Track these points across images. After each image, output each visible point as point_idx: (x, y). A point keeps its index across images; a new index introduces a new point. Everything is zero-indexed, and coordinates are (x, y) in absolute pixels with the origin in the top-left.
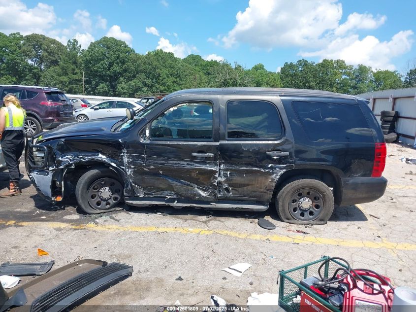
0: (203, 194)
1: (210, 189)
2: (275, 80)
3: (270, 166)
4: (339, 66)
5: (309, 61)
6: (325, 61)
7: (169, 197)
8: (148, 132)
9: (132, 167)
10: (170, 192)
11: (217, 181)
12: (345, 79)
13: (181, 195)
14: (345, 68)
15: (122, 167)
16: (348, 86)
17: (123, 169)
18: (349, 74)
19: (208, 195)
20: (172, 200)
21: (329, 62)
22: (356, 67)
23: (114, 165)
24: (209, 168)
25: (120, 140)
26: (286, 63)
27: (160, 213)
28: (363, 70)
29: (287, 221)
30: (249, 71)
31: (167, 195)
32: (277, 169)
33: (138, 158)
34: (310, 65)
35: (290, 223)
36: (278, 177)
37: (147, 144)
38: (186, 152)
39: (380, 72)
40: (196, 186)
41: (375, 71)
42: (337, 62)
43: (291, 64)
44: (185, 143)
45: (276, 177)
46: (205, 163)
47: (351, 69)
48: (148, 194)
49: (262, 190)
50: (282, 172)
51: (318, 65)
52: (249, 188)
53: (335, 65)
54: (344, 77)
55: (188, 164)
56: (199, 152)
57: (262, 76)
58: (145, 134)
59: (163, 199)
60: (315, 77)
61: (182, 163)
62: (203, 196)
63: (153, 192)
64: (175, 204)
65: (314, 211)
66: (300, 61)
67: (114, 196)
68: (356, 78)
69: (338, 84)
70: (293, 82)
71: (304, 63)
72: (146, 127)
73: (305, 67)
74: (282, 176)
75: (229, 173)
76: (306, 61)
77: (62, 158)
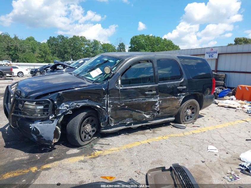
0: (147, 116)
1: (151, 113)
2: (45, 47)
3: (179, 94)
4: (83, 40)
5: (65, 36)
6: (74, 36)
7: (129, 123)
8: (120, 81)
9: (111, 106)
10: (129, 119)
11: (156, 107)
12: (87, 47)
13: (136, 120)
14: (86, 41)
15: (104, 107)
16: (89, 51)
17: (104, 108)
18: (88, 45)
19: (150, 117)
20: (130, 124)
21: (77, 38)
22: (92, 41)
23: (99, 107)
24: (154, 100)
25: (104, 89)
26: (50, 37)
27: (123, 134)
28: (96, 43)
29: (183, 123)
30: (24, 41)
31: (127, 122)
32: (182, 96)
33: (115, 99)
34: (66, 39)
35: (184, 124)
36: (182, 100)
37: (121, 90)
38: (142, 92)
39: (105, 44)
40: (144, 112)
41: (102, 44)
42: (81, 37)
43: (54, 37)
44: (142, 86)
45: (181, 100)
46: (151, 98)
47: (90, 42)
48: (116, 123)
49: (174, 109)
50: (184, 97)
51: (71, 39)
52: (168, 109)
53: (80, 39)
54: (86, 46)
55: (143, 99)
56: (149, 91)
57: (34, 45)
58: (118, 83)
59: (124, 124)
60: (70, 45)
61: (140, 99)
62: (147, 118)
63: (119, 121)
64: (133, 126)
65: (192, 116)
66: (59, 36)
67: (93, 129)
68: (93, 47)
69: (83, 50)
70: (57, 49)
71: (62, 37)
72: (118, 79)
73: (63, 40)
74: (183, 99)
75: (161, 101)
76: (63, 36)
77: (61, 107)
